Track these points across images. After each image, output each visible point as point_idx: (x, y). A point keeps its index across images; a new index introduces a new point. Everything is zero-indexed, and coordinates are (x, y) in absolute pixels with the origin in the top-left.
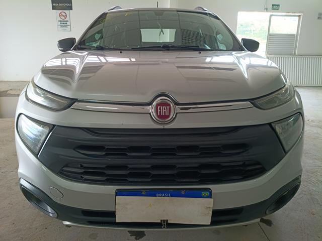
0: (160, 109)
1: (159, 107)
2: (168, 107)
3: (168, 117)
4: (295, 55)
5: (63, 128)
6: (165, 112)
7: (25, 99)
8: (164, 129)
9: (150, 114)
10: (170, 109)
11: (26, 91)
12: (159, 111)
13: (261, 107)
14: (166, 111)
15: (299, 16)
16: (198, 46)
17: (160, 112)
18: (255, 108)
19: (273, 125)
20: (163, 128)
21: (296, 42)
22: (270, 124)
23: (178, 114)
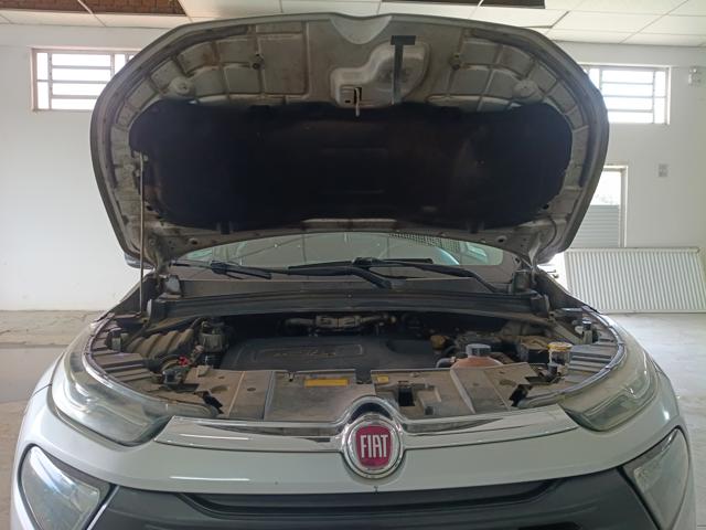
0: (366, 440)
1: (362, 437)
2: (385, 437)
3: (386, 460)
4: (622, 247)
5: (134, 493)
6: (377, 449)
7: (45, 407)
8: (377, 494)
9: (342, 454)
10: (389, 440)
11: (50, 385)
12: (363, 446)
13: (596, 427)
14: (379, 445)
15: (622, 171)
16: (430, 260)
17: (366, 450)
18: (581, 428)
19: (627, 469)
20: (374, 490)
21: (622, 220)
22: (620, 469)
23: (408, 453)
